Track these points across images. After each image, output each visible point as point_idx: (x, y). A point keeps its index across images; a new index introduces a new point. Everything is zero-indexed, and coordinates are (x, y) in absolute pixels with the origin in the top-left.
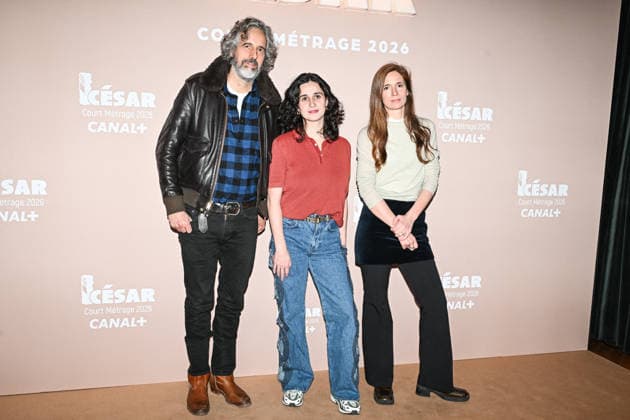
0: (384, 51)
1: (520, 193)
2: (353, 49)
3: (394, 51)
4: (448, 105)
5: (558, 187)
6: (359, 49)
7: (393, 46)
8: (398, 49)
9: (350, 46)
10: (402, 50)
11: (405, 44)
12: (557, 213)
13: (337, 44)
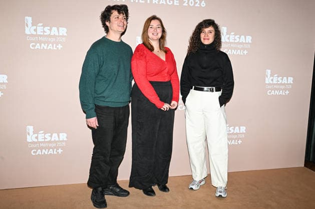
0: (193, 5)
1: (267, 82)
2: (175, 4)
3: (197, 5)
4: (227, 34)
5: (287, 79)
6: (178, 4)
7: (197, 2)
8: (200, 4)
9: (173, 3)
10: (202, 4)
11: (203, 1)
12: (287, 92)
13: (166, 2)
